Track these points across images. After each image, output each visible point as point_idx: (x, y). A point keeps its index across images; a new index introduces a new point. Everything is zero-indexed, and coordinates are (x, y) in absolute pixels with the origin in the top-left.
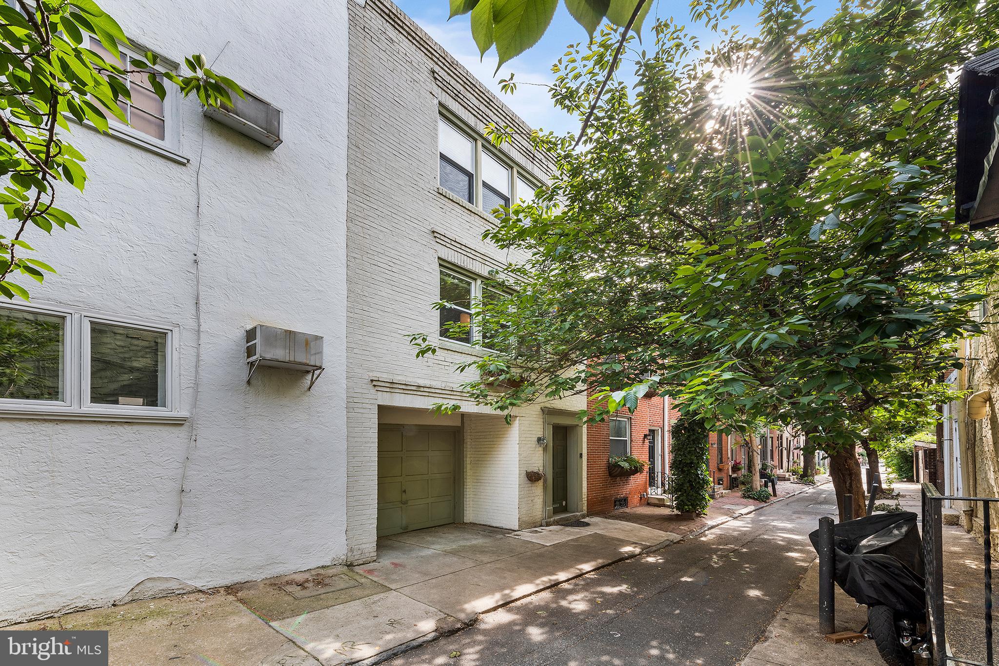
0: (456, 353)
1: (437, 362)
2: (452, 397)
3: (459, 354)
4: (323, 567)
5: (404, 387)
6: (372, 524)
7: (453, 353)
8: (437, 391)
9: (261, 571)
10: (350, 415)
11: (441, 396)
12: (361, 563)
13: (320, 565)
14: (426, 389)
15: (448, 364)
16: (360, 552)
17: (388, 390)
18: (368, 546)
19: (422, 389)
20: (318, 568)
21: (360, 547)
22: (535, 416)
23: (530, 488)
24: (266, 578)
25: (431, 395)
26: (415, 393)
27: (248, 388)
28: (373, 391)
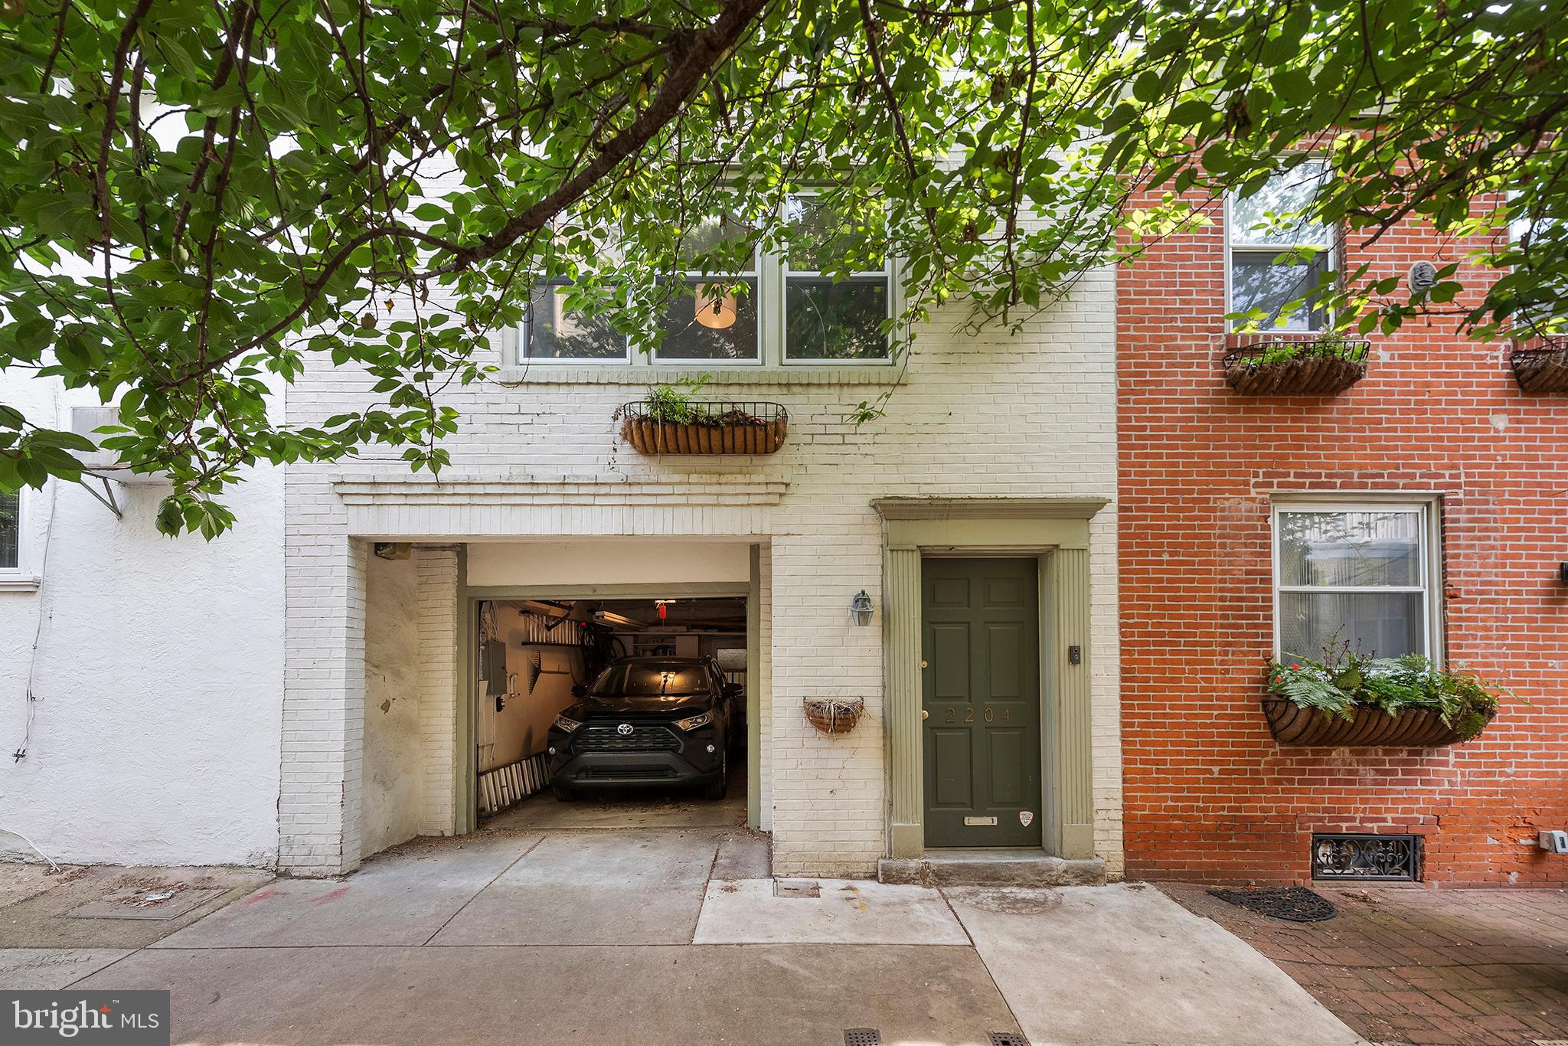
0: (553, 389)
1: (497, 419)
2: (537, 500)
3: (563, 389)
4: (232, 866)
5: (404, 490)
6: (332, 793)
7: (544, 389)
8: (490, 489)
9: (134, 850)
10: (291, 561)
11: (505, 500)
12: (308, 874)
13: (228, 861)
14: (459, 489)
15: (527, 419)
16: (305, 851)
17: (369, 500)
18: (322, 840)
19: (449, 490)
20: (222, 866)
21: (307, 839)
22: (845, 530)
23: (824, 753)
24: (140, 866)
25: (476, 500)
26: (434, 500)
27: (120, 525)
28: (338, 505)
